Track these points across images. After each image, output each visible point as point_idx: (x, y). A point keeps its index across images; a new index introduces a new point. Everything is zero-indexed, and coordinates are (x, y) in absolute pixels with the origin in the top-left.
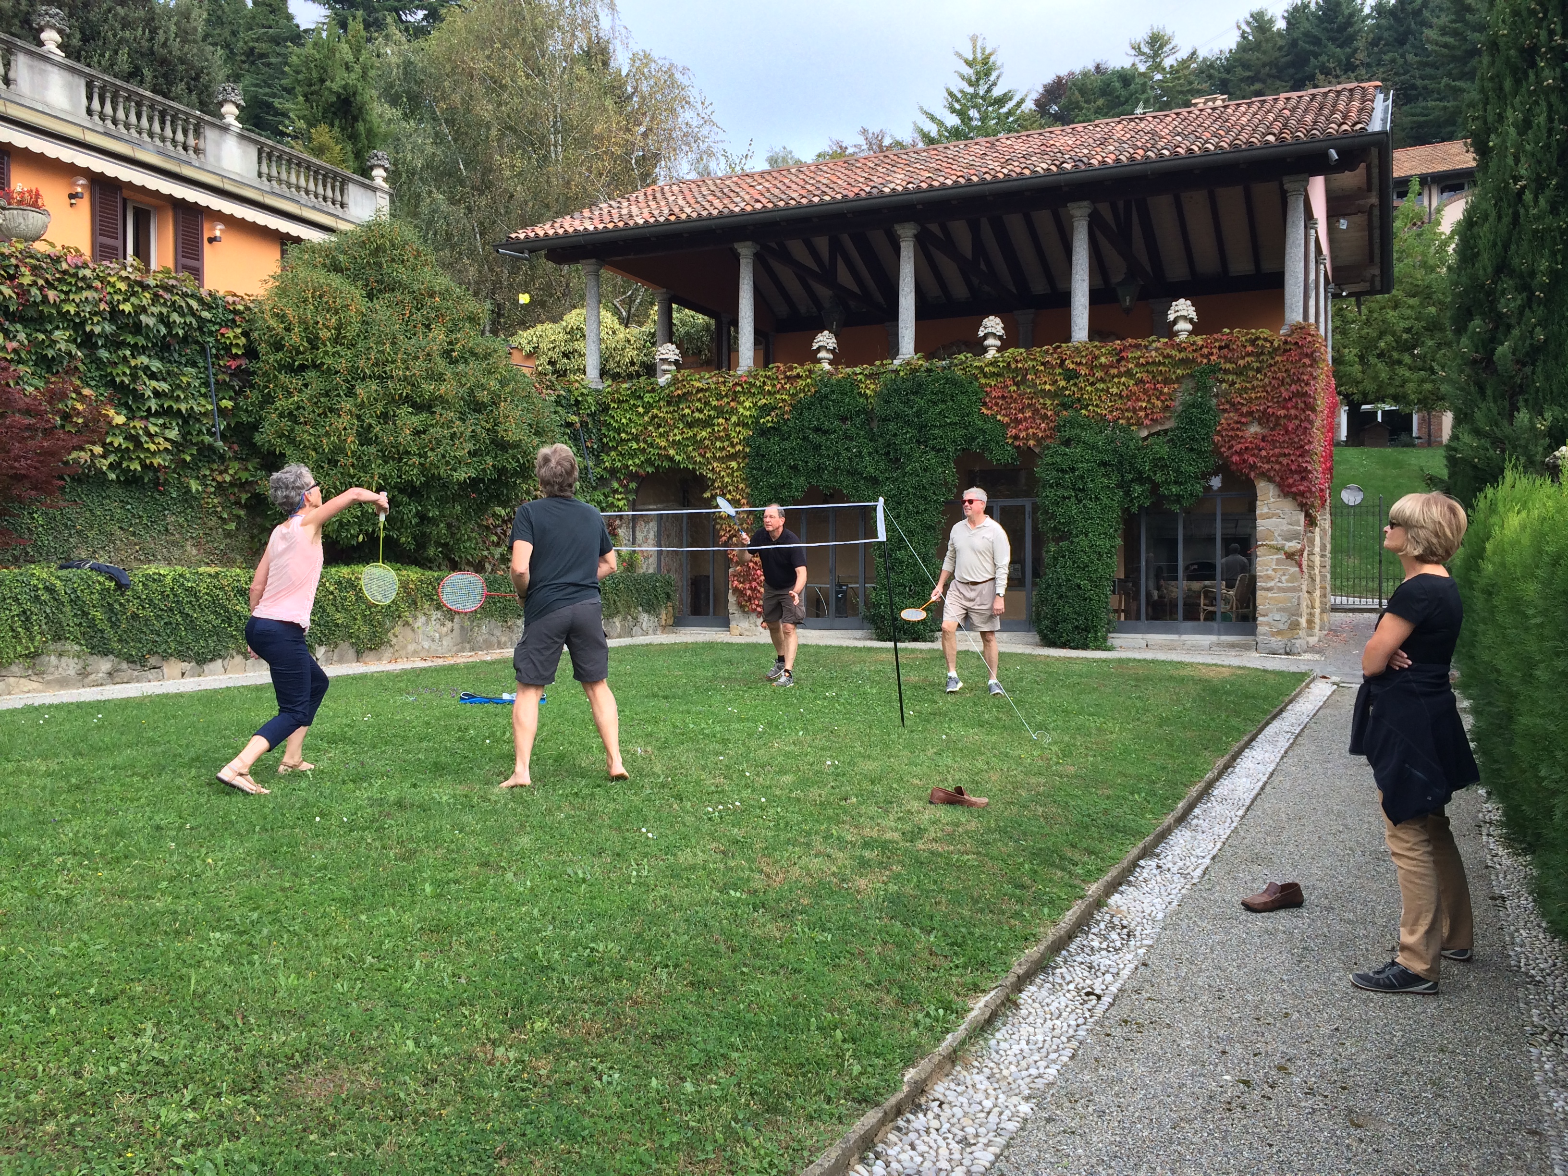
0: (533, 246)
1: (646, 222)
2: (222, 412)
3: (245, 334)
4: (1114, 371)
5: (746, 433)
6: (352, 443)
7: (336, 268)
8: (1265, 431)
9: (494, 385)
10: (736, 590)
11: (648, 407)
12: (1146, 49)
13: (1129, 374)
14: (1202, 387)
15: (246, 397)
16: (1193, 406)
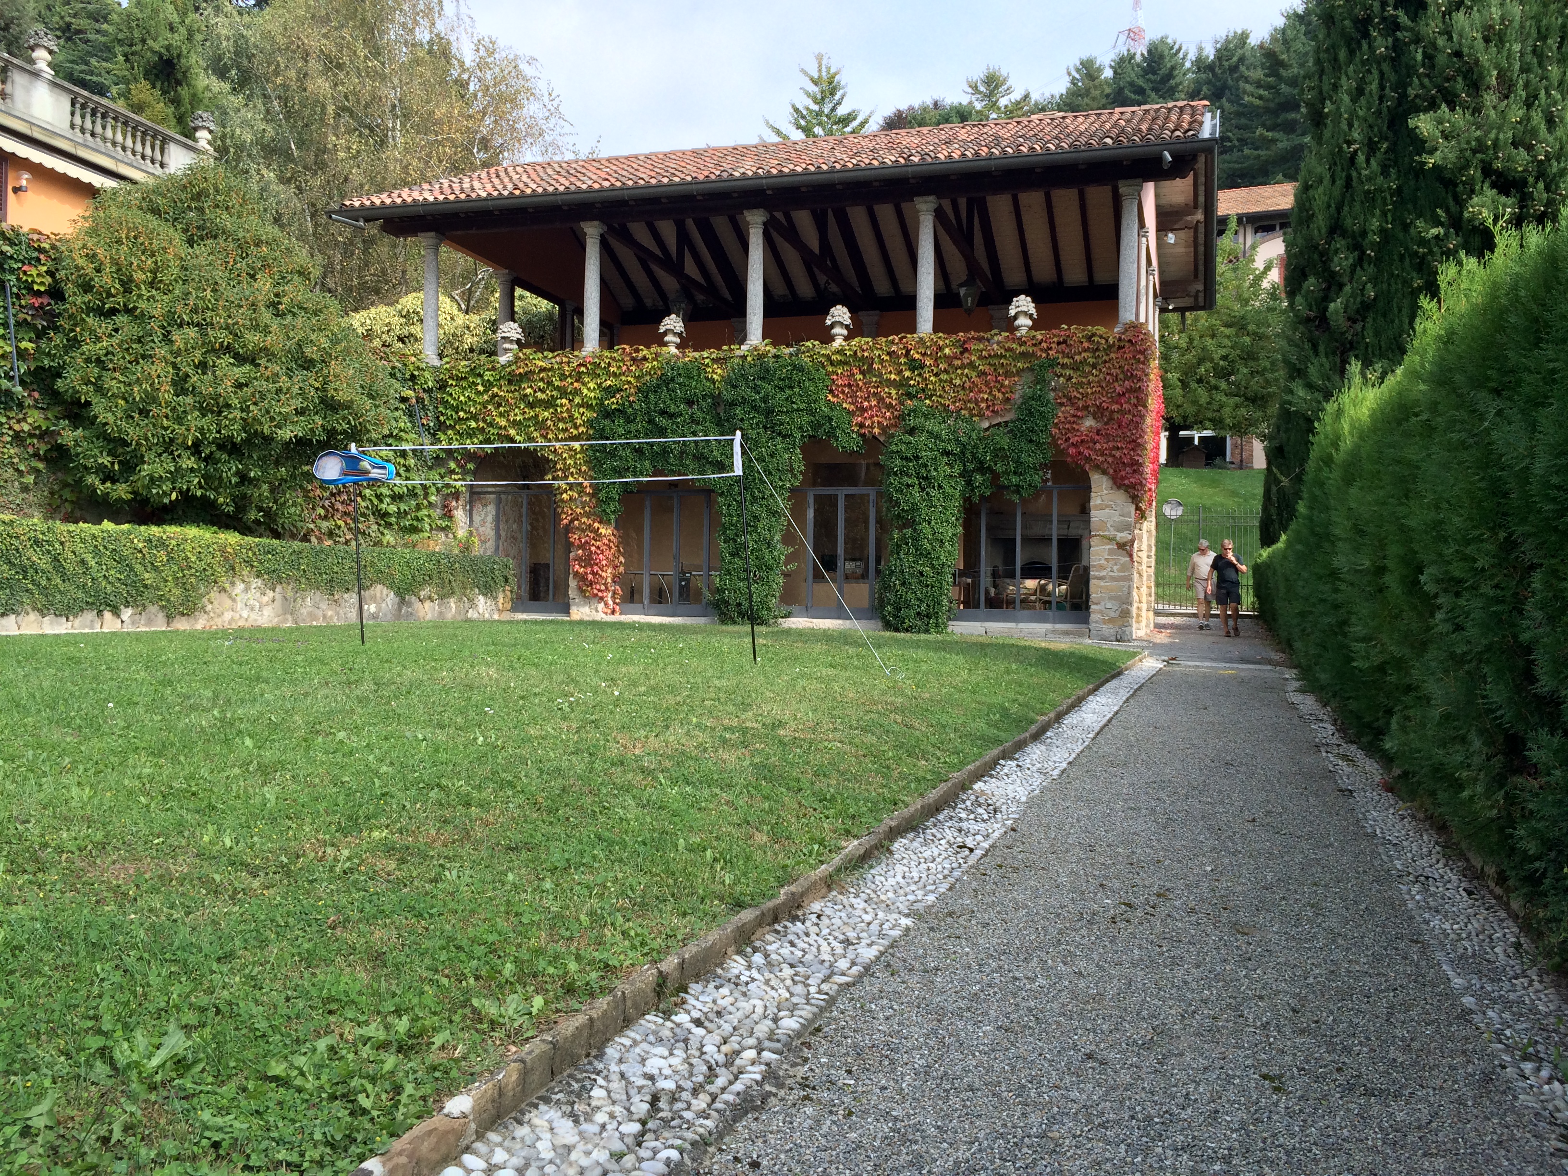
0: (369, 215)
1: (489, 194)
2: (22, 354)
3: (51, 273)
4: (957, 363)
5: (590, 414)
6: (166, 393)
7: (156, 211)
8: (1099, 425)
9: (325, 343)
10: (576, 574)
11: (488, 385)
12: (982, 89)
13: (972, 366)
14: (1040, 381)
15: (50, 339)
16: (1032, 398)
